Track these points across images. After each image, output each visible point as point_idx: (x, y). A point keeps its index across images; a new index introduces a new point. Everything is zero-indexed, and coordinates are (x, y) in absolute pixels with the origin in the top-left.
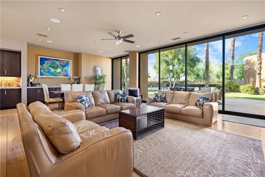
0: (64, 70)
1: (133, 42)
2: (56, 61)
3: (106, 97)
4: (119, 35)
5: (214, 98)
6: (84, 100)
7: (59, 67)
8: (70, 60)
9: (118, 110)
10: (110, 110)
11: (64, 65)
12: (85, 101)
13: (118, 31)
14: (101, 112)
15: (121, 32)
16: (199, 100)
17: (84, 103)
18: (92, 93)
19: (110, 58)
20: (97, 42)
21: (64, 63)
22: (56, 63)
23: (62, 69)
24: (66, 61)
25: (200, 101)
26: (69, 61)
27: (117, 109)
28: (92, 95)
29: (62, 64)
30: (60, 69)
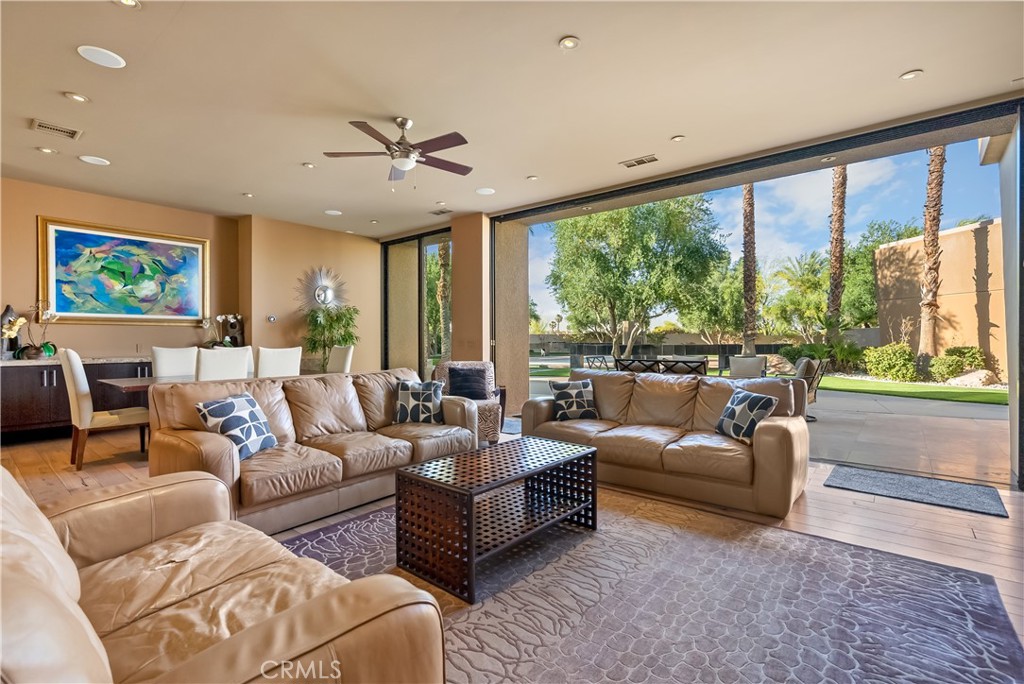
0: (173, 289)
1: (463, 170)
2: (134, 250)
3: (346, 401)
4: (403, 137)
5: (793, 401)
6: (240, 421)
7: (148, 272)
8: (200, 247)
9: (401, 458)
10: (364, 458)
11: (171, 266)
12: (247, 425)
13: (399, 120)
14: (321, 473)
15: (410, 124)
16: (733, 411)
17: (240, 434)
18: (284, 388)
19: (376, 240)
20: (310, 166)
21: (170, 258)
22: (135, 258)
23: (162, 285)
24: (182, 247)
25: (737, 413)
26: (197, 250)
27: (395, 453)
28: (281, 395)
29: (163, 260)
30: (152, 283)
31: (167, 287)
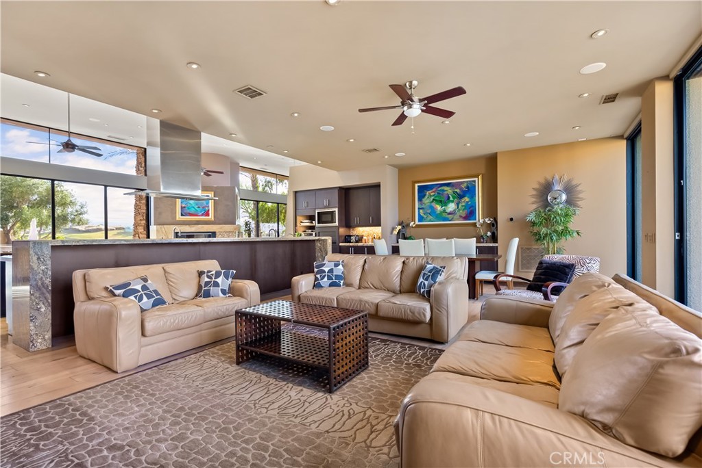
0: (463, 206)
2: (446, 188)
7: (451, 199)
8: (476, 179)
11: (461, 193)
19: (621, 137)
21: (461, 189)
22: (446, 192)
23: (458, 204)
24: (467, 182)
26: (475, 181)
29: (458, 191)
30: (453, 204)
31: (460, 206)
